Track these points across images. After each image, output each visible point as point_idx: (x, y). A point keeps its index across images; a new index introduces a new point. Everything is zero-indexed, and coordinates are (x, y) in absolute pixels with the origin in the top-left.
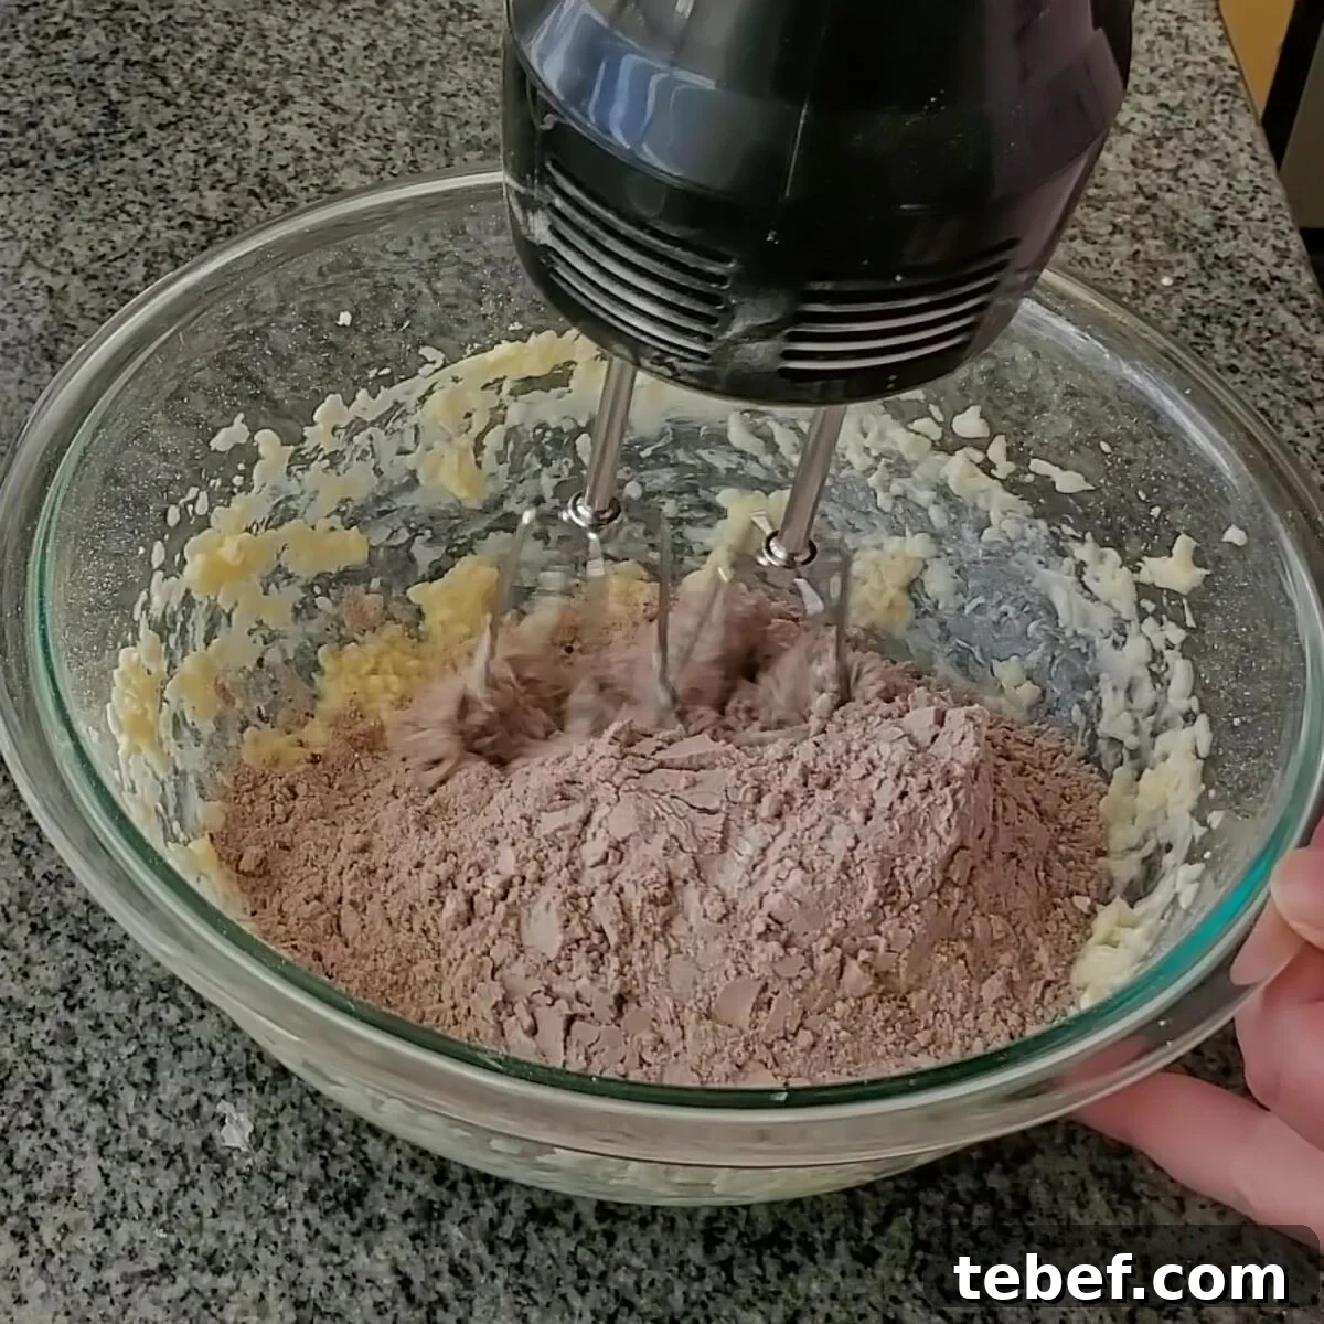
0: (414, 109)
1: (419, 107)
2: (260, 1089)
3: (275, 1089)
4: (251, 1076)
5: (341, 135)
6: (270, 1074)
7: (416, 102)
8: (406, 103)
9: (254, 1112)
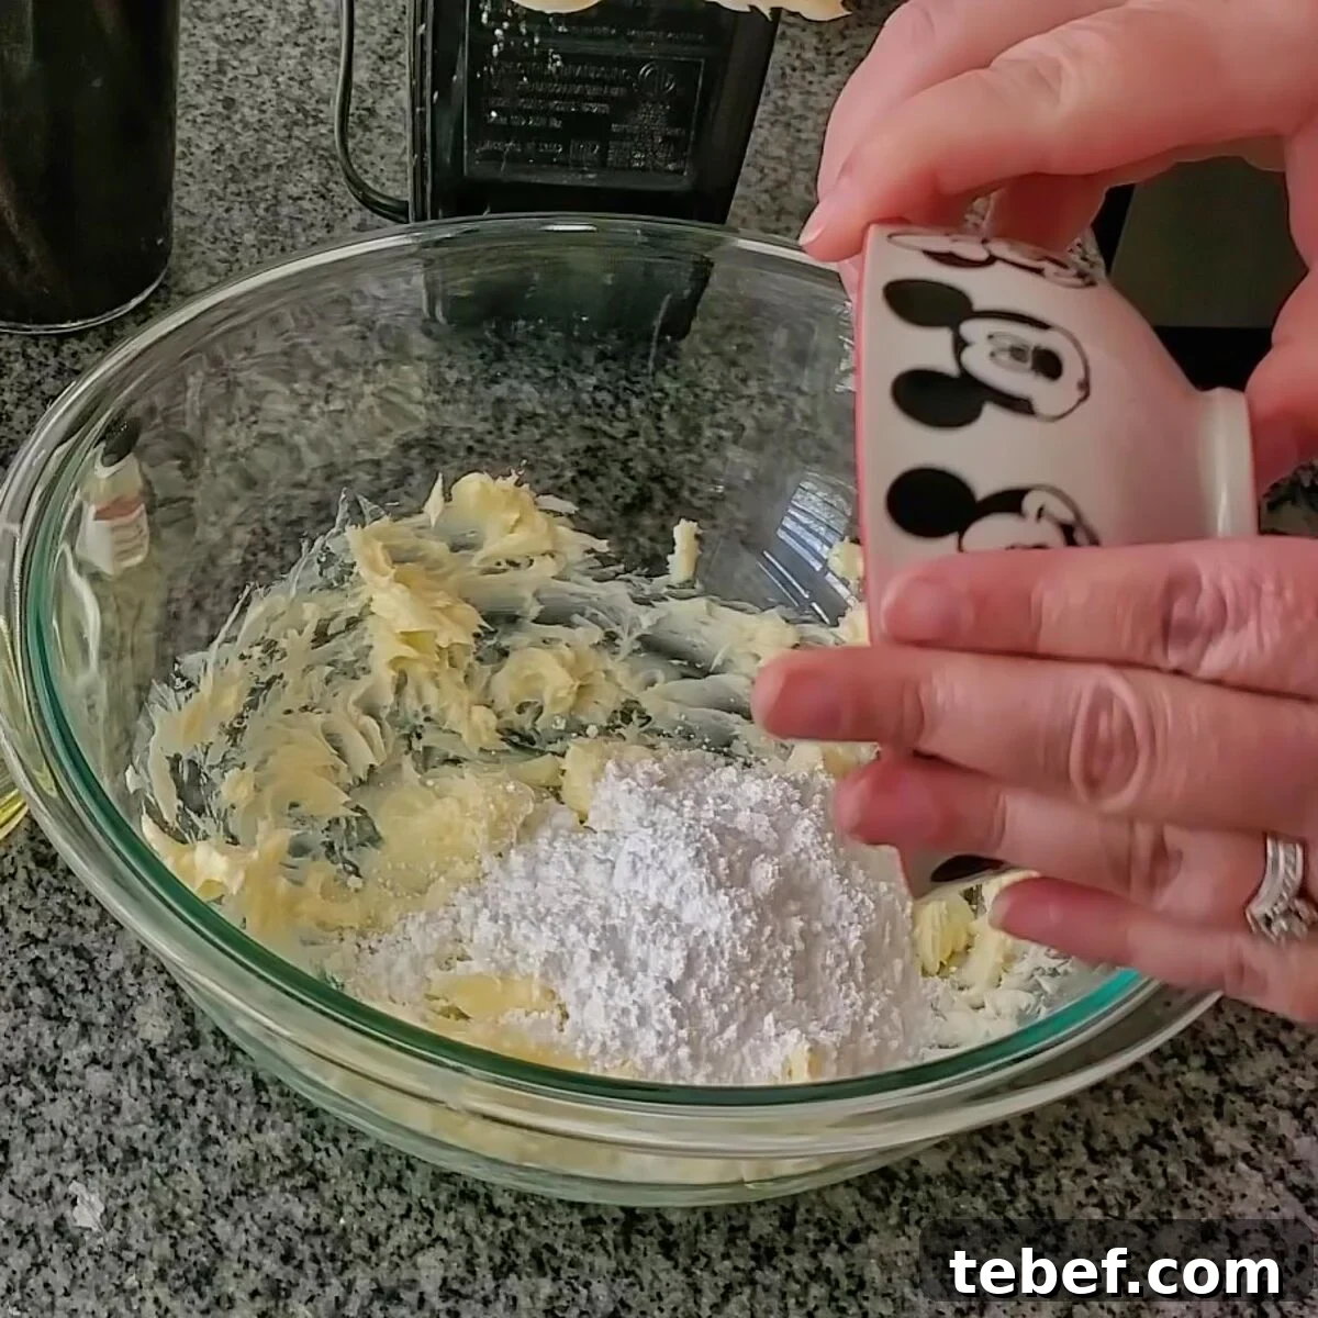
0: (261, 212)
1: (267, 210)
2: (111, 1171)
3: (126, 1170)
4: (102, 1158)
5: (190, 237)
6: (121, 1155)
7: (263, 205)
8: (253, 205)
9: (106, 1193)
